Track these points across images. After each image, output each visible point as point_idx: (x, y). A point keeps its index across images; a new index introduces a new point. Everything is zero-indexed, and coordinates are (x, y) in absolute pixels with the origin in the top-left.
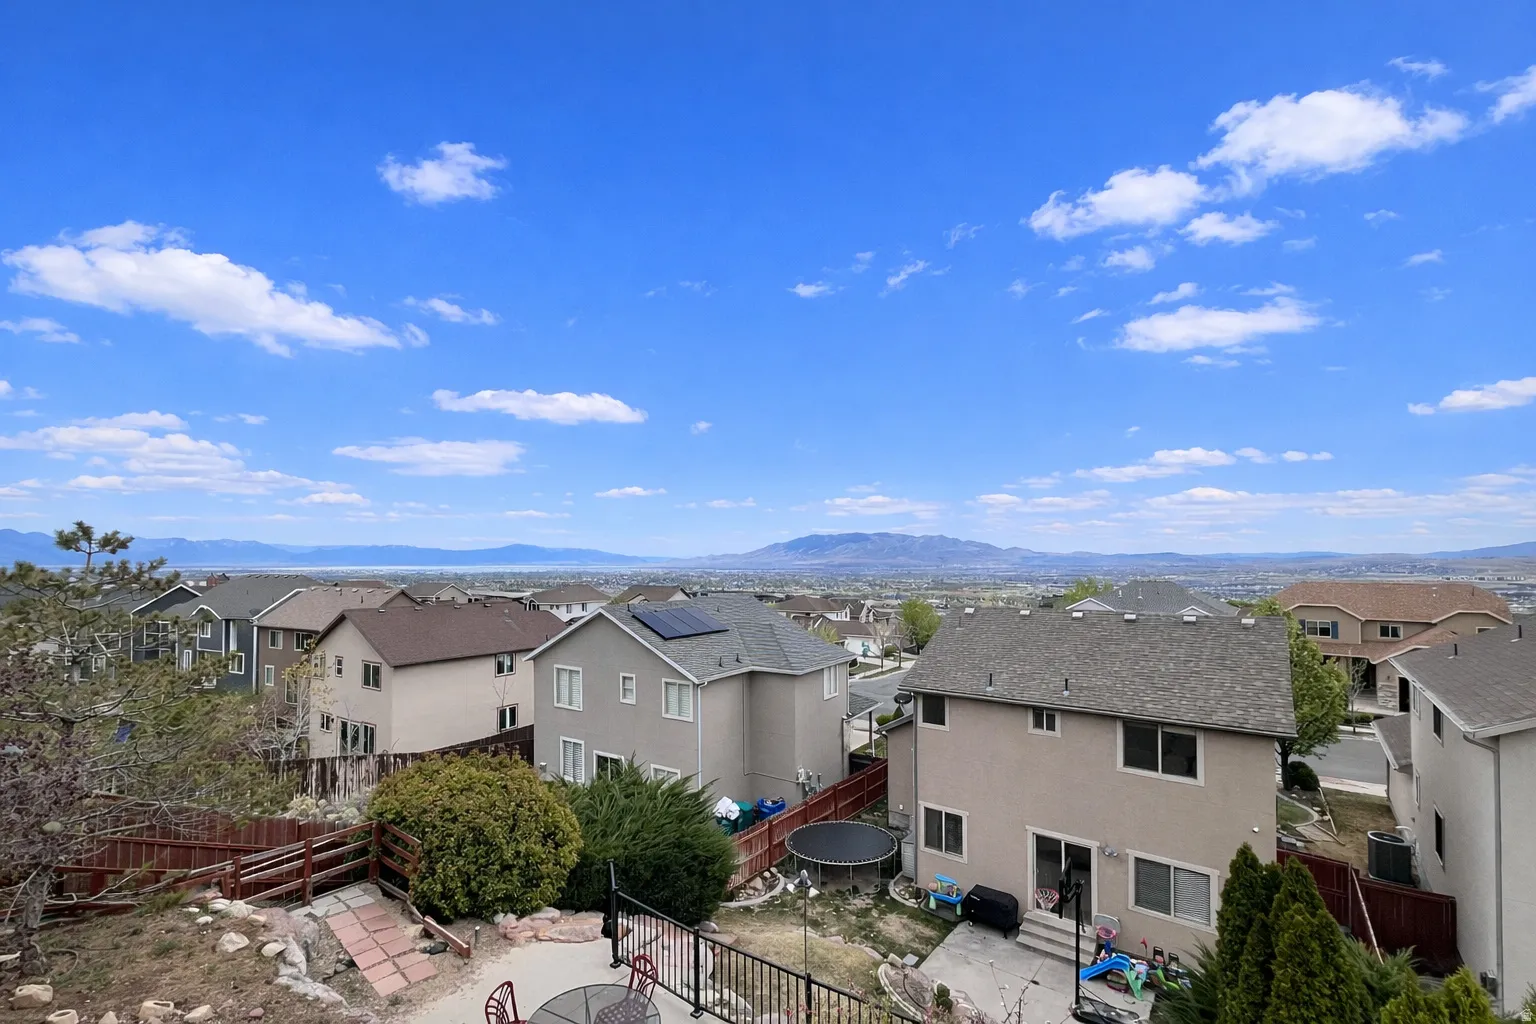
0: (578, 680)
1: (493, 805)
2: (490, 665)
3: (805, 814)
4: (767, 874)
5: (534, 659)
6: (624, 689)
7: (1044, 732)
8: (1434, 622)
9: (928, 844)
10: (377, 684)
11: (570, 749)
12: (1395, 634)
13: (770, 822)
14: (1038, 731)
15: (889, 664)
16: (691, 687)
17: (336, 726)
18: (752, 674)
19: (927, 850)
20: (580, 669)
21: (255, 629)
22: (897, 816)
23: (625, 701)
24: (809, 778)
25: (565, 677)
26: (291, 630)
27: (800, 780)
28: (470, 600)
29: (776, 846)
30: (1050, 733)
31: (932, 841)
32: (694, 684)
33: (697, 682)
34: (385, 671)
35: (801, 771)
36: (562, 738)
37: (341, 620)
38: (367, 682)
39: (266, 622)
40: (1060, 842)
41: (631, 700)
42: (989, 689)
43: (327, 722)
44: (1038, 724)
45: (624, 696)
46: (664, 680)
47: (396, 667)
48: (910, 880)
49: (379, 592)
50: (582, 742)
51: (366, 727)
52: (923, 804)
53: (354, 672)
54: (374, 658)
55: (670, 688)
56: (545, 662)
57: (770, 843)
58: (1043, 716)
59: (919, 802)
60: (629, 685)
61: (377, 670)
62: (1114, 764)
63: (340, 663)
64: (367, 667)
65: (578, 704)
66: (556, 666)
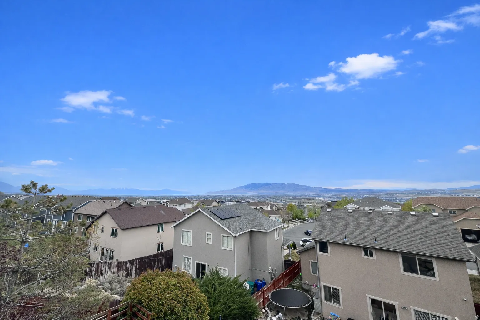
0: (190, 235)
1: (177, 296)
2: (155, 228)
3: (274, 286)
4: (264, 311)
5: (175, 227)
6: (208, 239)
7: (369, 257)
8: (467, 209)
9: (326, 299)
10: (116, 235)
11: (186, 261)
12: (455, 213)
13: (263, 289)
14: (366, 257)
15: (285, 225)
16: (232, 238)
17: (100, 250)
18: (251, 231)
19: (326, 302)
20: (191, 231)
21: (73, 214)
22: (306, 285)
23: (208, 243)
24: (272, 270)
25: (185, 234)
26: (86, 215)
27: (270, 271)
28: (147, 203)
29: (266, 298)
30: (371, 258)
31: (328, 298)
32: (233, 236)
33: (234, 235)
34: (120, 231)
35: (270, 268)
36: (184, 256)
37: (105, 213)
38: (112, 234)
39: (77, 212)
40: (381, 302)
41: (210, 242)
42: (345, 240)
43: (96, 248)
44: (366, 254)
45: (207, 241)
46: (222, 235)
47: (124, 229)
48: (319, 314)
49: (117, 201)
50: (191, 258)
51: (111, 251)
52: (323, 284)
53: (108, 231)
54: (115, 226)
55: (224, 237)
56: (178, 228)
57: (264, 297)
58: (368, 251)
59: (321, 283)
60: (209, 237)
61: (116, 231)
62: (400, 272)
63: (103, 228)
64: (113, 230)
65: (190, 244)
66: (182, 230)
